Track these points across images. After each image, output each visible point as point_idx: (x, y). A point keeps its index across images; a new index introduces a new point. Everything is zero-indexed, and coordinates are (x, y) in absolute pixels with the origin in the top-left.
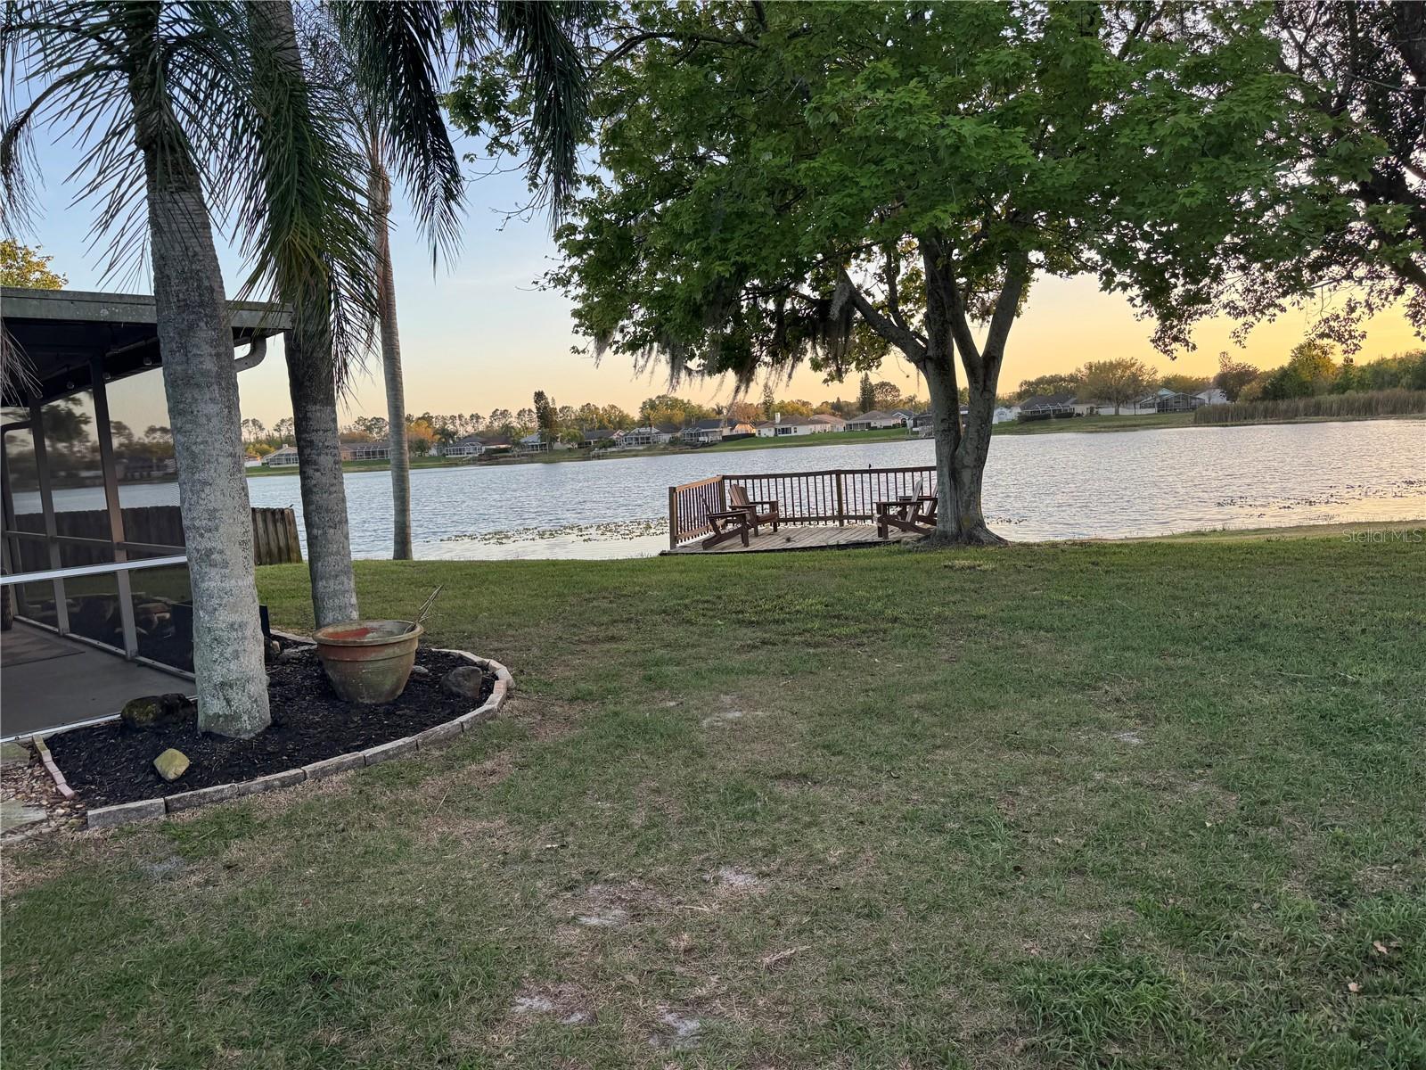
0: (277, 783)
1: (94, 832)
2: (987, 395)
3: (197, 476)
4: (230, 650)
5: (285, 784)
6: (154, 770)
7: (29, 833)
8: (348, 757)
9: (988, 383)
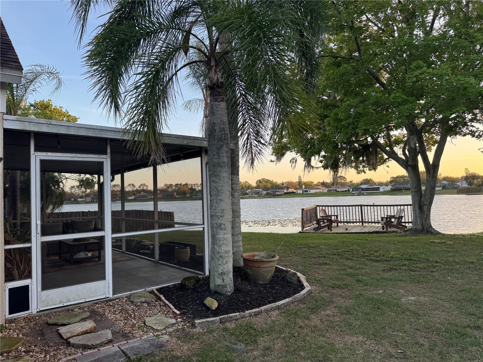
0: (253, 314)
1: (198, 330)
2: (434, 179)
3: (219, 197)
4: (225, 261)
5: (256, 314)
6: (205, 305)
7: (174, 328)
8: (273, 305)
9: (435, 175)
